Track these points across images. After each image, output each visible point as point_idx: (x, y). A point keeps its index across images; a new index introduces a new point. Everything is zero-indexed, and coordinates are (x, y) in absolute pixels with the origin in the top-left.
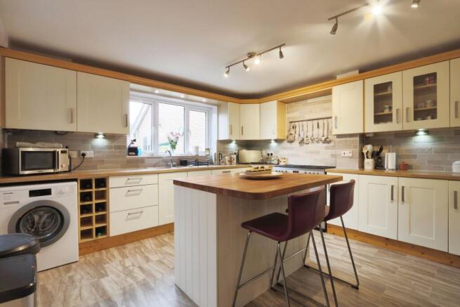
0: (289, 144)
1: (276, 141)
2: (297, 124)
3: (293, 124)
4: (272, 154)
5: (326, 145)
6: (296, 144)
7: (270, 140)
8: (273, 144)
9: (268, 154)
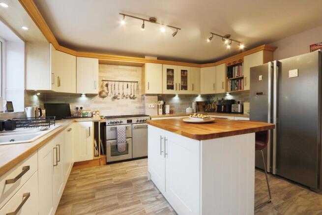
0: (101, 99)
1: (87, 95)
2: (109, 82)
3: (106, 82)
4: (81, 108)
5: (132, 100)
6: (109, 99)
7: (81, 95)
8: (83, 98)
9: (77, 108)
